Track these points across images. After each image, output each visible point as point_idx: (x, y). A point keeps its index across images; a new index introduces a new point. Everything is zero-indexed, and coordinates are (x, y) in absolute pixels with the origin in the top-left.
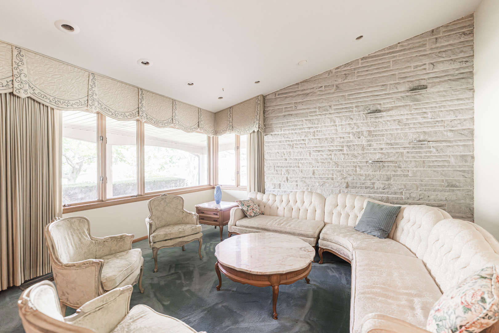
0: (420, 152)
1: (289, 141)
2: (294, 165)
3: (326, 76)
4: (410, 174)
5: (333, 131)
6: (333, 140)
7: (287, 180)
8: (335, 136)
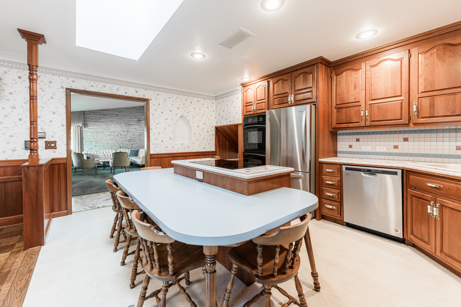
0: (140, 137)
1: (96, 131)
2: (99, 141)
3: (113, 110)
4: (138, 143)
5: (115, 129)
6: (115, 132)
7: (96, 146)
8: (116, 131)
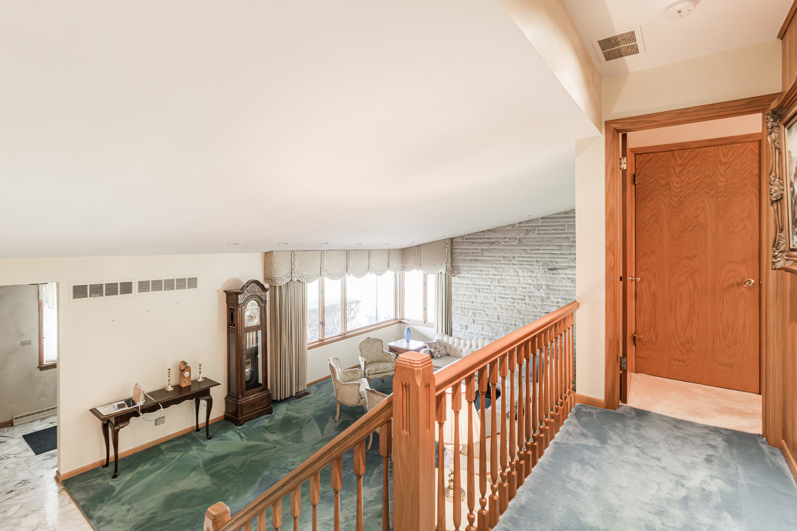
1: (475, 285)
2: (481, 308)
3: (510, 228)
5: (516, 281)
6: (515, 288)
7: (474, 322)
8: (518, 286)
